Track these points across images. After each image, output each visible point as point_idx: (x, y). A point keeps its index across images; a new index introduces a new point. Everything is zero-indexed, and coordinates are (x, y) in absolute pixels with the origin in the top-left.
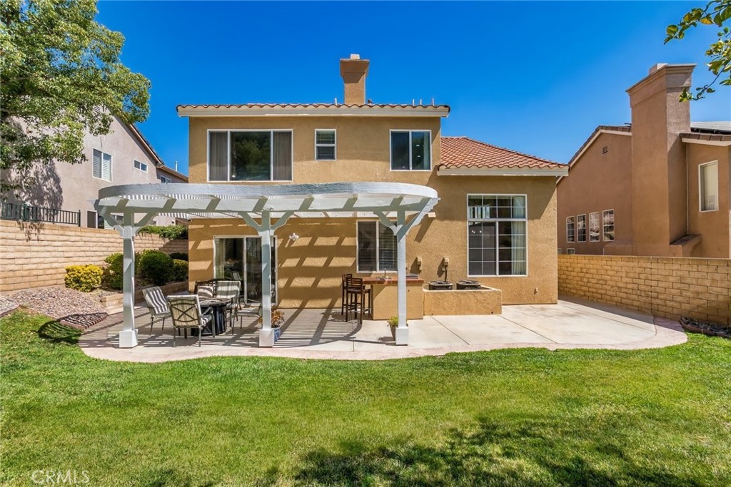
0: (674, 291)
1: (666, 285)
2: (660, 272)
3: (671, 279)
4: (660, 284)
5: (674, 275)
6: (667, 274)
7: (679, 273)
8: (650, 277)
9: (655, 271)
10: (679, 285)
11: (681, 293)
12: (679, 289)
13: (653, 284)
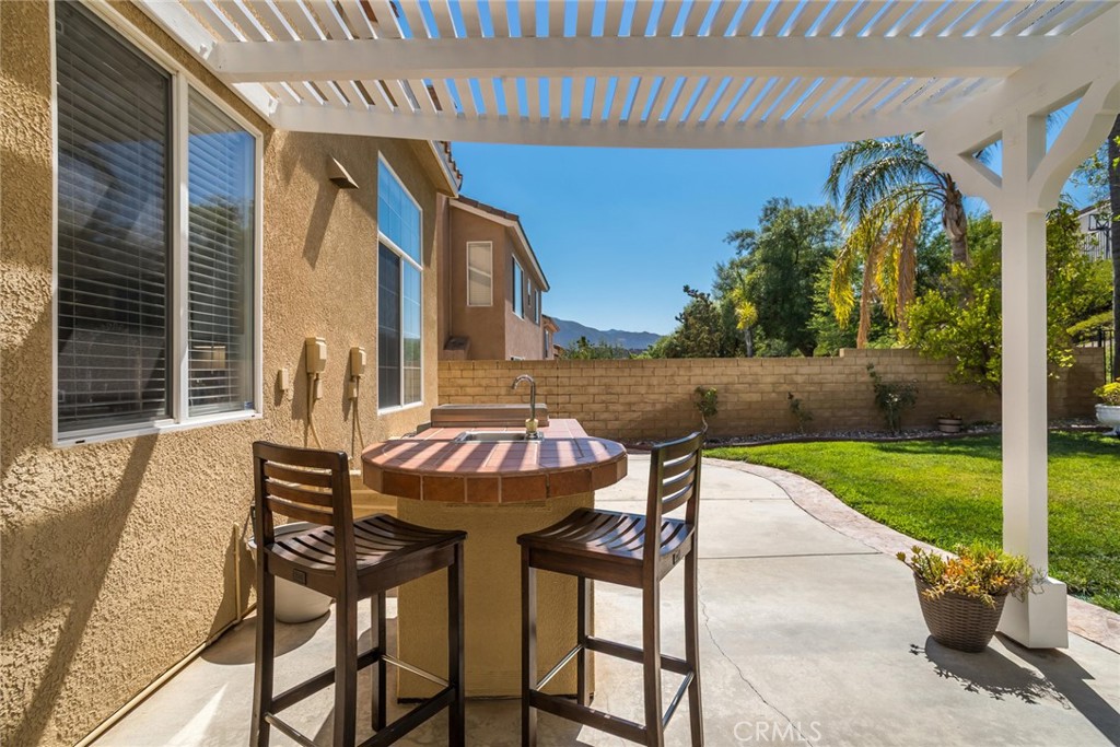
0: (596, 407)
1: (583, 399)
2: (573, 381)
3: (592, 390)
4: (574, 399)
5: (596, 383)
6: (585, 383)
7: (605, 381)
8: (555, 390)
9: (565, 381)
10: (604, 398)
11: (607, 407)
12: (603, 402)
13: (560, 401)
